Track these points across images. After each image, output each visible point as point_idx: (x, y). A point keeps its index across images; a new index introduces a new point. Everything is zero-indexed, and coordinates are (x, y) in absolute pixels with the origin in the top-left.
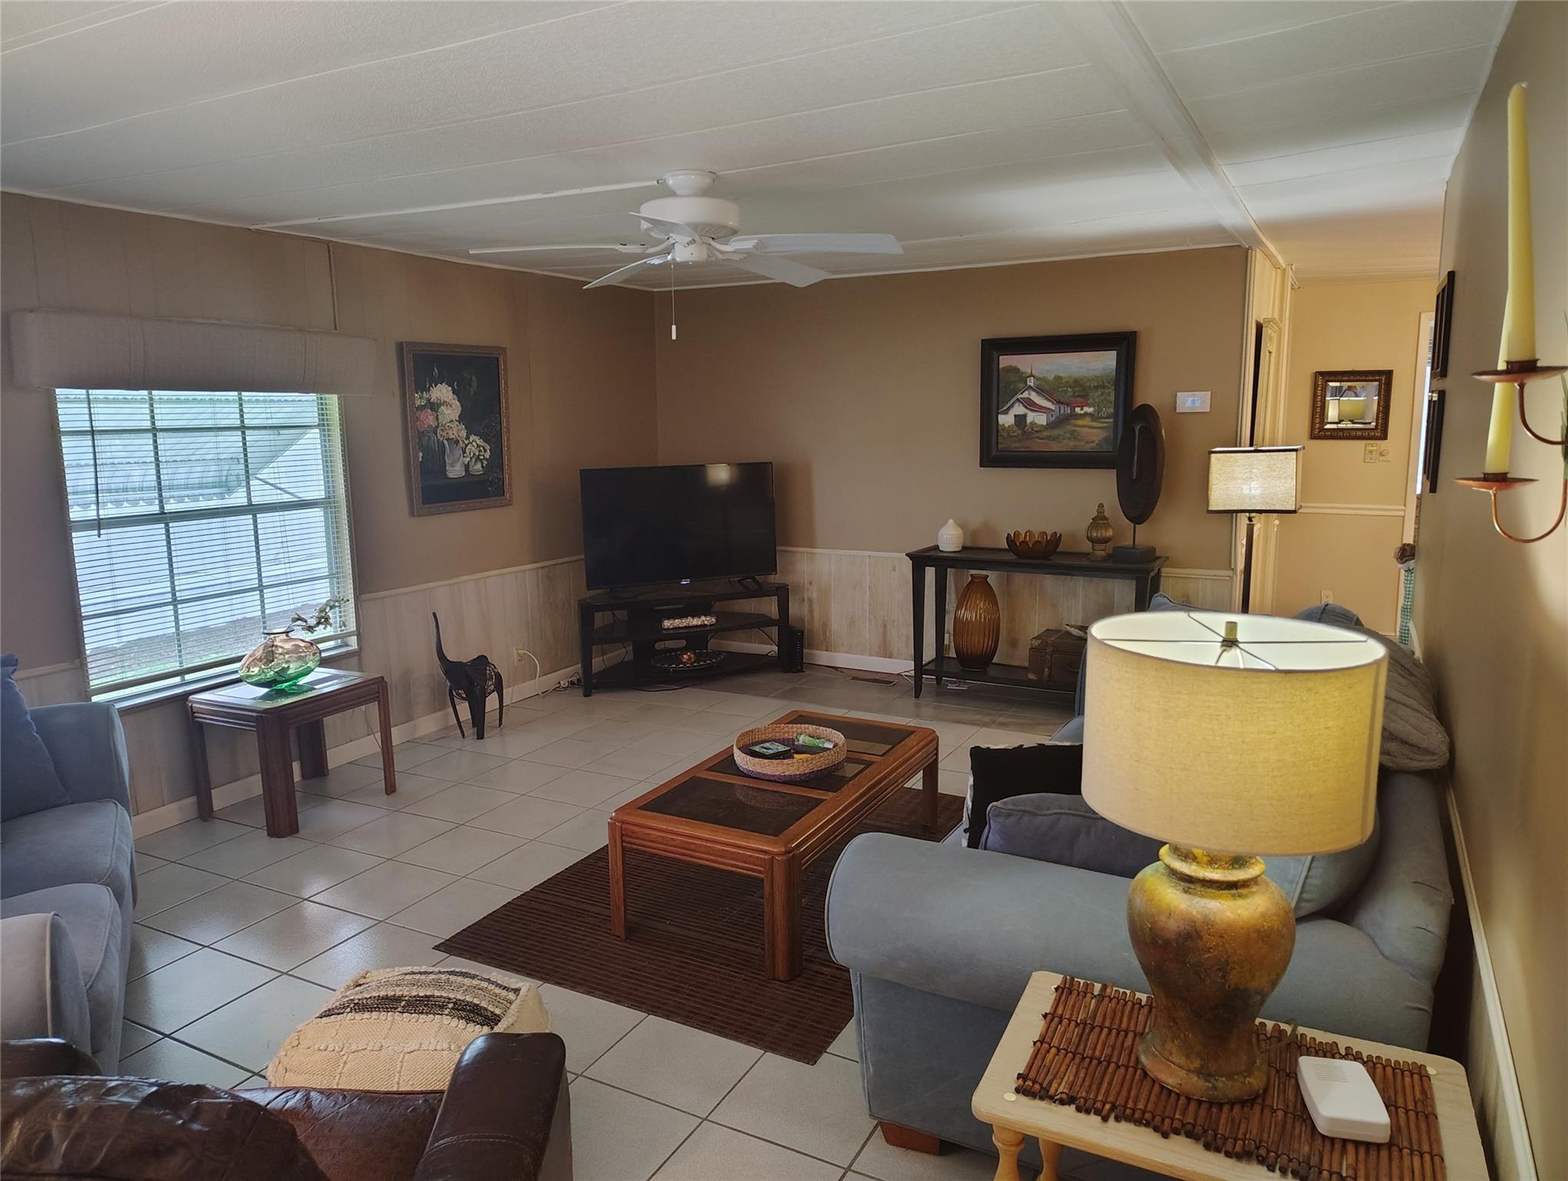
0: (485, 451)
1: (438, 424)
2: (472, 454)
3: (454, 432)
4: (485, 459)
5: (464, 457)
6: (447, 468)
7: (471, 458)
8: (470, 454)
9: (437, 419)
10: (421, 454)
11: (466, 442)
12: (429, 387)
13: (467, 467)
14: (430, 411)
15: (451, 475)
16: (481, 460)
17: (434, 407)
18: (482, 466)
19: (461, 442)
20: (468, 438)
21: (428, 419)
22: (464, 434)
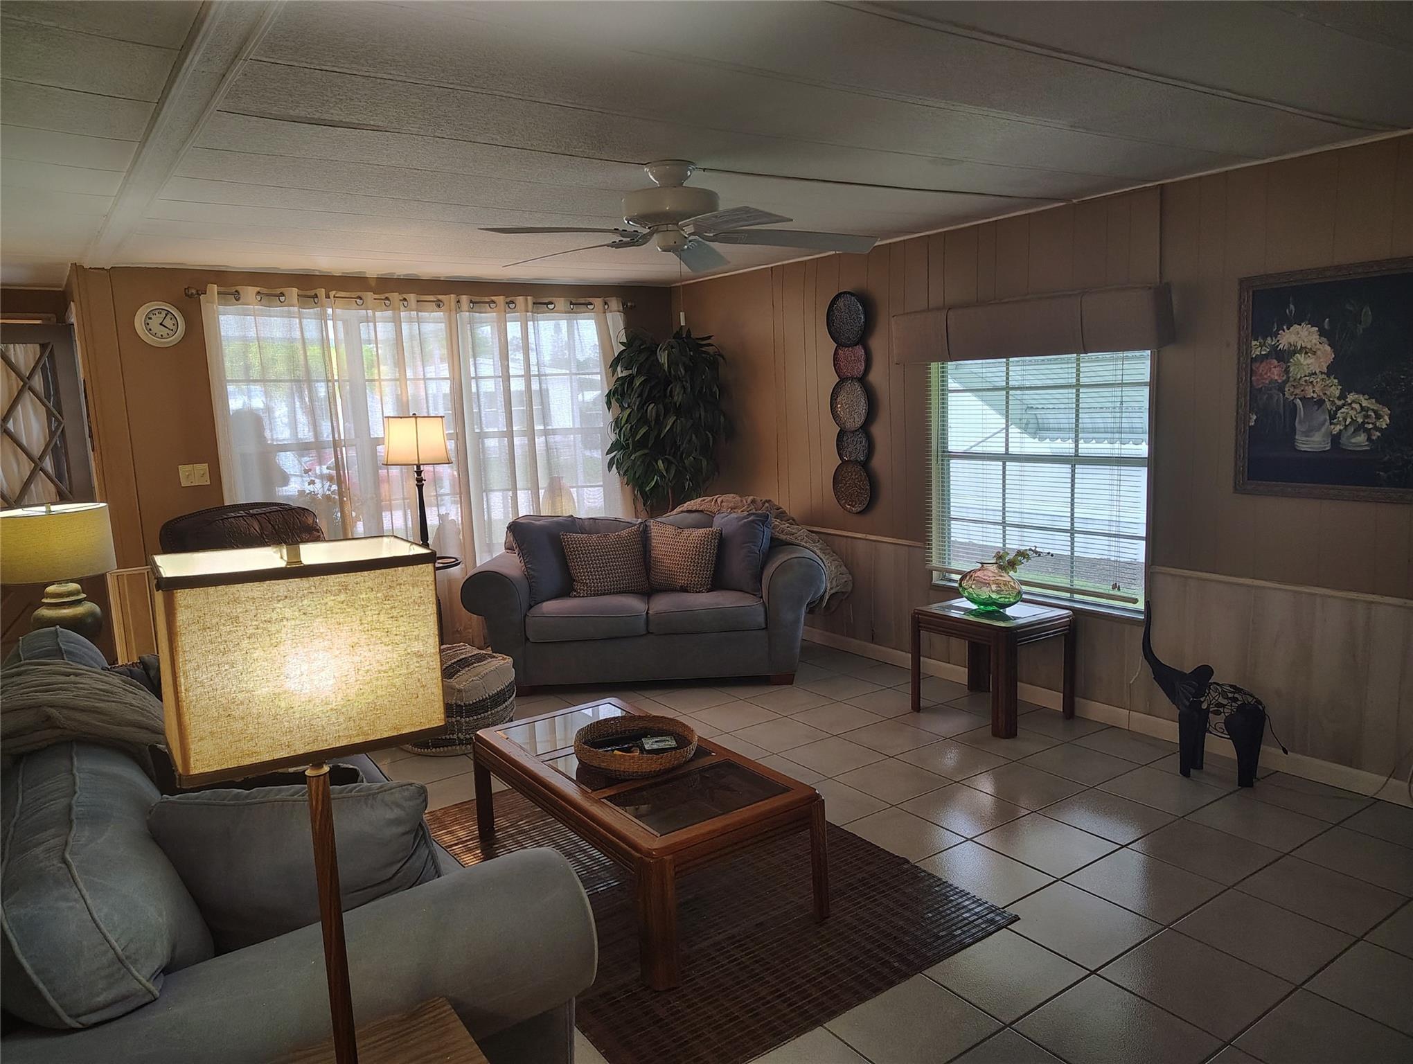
0: (1378, 417)
1: (1289, 378)
2: (1349, 420)
3: (1317, 389)
4: (1376, 428)
5: (1331, 424)
6: (1297, 437)
7: (1346, 426)
8: (1345, 420)
9: (1287, 371)
10: (1255, 417)
11: (1340, 403)
12: (1278, 330)
13: (1335, 439)
14: (1275, 362)
15: (1303, 447)
16: (1367, 431)
17: (1284, 356)
18: (1369, 439)
19: (1327, 403)
20: (1342, 396)
21: (1274, 372)
22: (1336, 391)
